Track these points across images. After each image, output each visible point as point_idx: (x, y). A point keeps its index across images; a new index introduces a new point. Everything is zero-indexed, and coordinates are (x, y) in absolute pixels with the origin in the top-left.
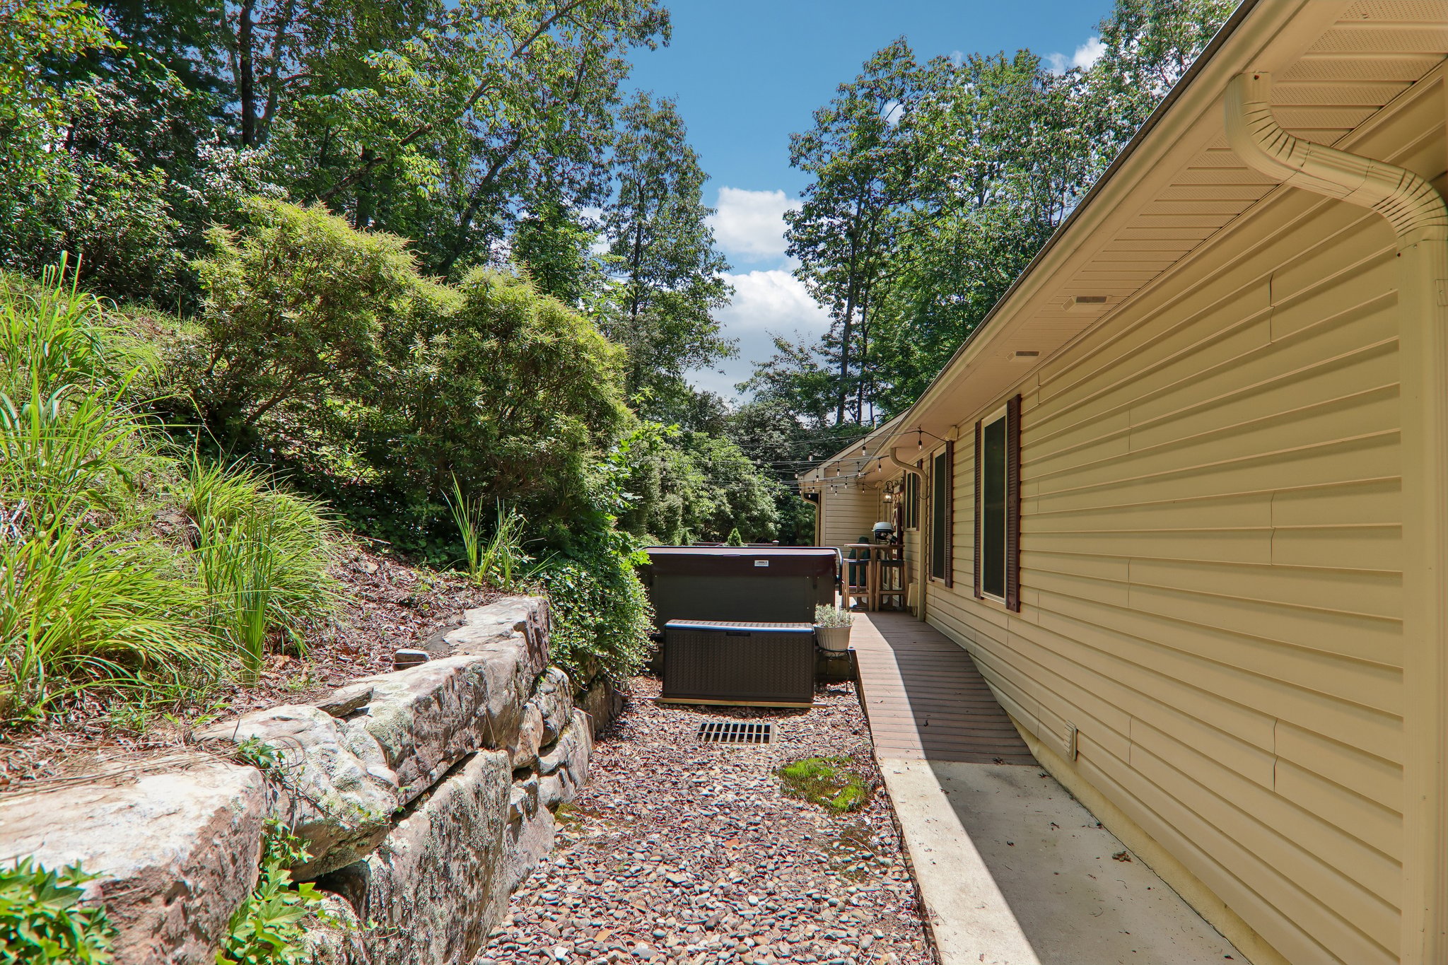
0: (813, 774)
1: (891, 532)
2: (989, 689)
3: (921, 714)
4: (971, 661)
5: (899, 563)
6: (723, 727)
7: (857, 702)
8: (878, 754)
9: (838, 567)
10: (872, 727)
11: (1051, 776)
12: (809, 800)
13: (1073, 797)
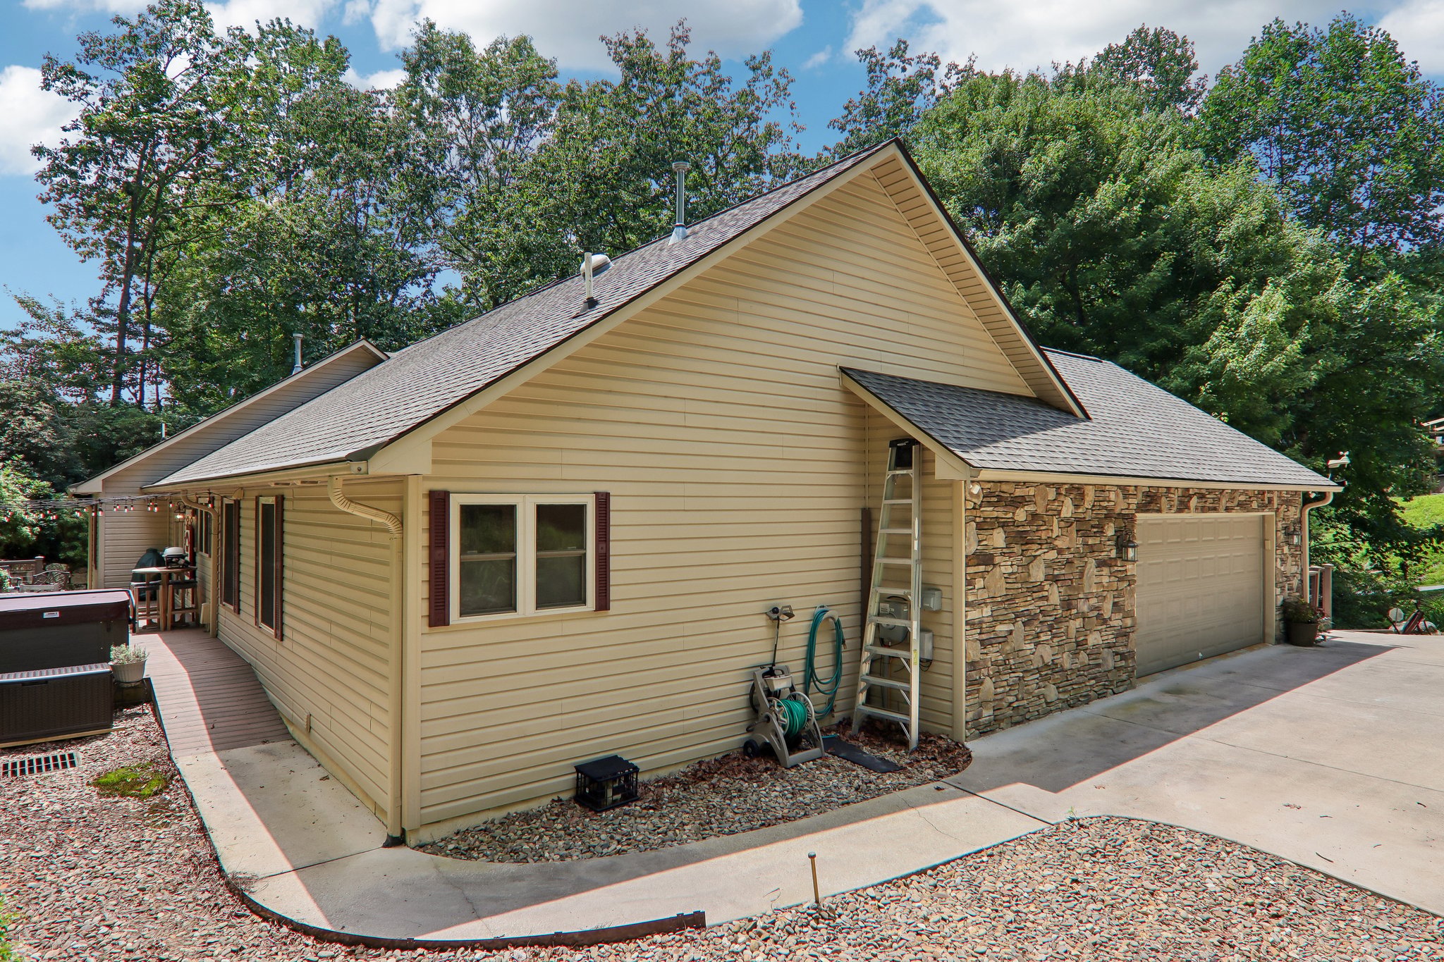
0: (123, 780)
1: (183, 557)
2: (265, 692)
3: (209, 721)
4: (254, 672)
5: (192, 584)
6: (27, 763)
7: (153, 720)
8: (173, 756)
9: (131, 610)
10: (168, 737)
11: (299, 744)
12: (122, 796)
13: (309, 754)
